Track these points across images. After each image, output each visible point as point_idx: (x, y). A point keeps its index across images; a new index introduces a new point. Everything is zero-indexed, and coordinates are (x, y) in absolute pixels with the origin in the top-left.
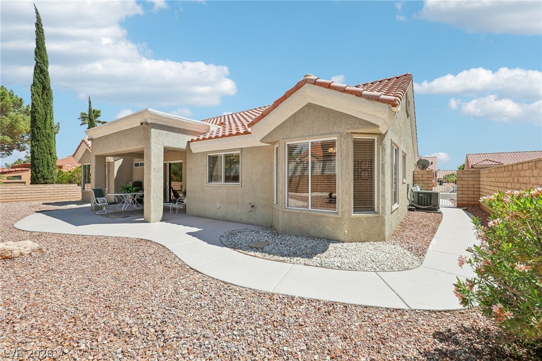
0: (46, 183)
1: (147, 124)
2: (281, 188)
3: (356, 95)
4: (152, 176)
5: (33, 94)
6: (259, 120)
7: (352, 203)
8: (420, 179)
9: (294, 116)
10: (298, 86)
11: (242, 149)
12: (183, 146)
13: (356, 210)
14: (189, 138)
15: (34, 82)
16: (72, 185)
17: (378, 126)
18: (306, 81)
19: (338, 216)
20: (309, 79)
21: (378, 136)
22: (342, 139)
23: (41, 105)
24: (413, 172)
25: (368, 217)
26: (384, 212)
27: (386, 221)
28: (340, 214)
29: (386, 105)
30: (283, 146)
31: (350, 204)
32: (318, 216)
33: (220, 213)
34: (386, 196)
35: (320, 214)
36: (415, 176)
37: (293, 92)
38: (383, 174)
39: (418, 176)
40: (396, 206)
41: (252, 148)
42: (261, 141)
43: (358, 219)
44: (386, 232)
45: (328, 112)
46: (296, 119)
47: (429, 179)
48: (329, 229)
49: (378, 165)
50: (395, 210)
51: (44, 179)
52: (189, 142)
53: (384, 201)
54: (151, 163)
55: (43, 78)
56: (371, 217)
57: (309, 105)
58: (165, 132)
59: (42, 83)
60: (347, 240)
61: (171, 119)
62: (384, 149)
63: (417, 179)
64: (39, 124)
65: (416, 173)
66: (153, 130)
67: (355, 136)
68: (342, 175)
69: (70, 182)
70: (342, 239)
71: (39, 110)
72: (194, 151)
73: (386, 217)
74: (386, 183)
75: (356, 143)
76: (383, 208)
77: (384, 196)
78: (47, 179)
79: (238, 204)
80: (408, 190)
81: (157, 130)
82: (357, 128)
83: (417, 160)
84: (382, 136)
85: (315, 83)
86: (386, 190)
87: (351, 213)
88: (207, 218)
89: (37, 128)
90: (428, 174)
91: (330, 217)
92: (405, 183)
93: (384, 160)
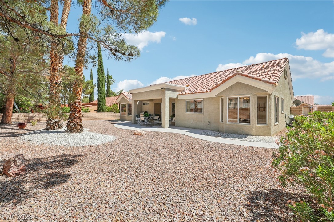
0: (103, 112)
1: (164, 89)
2: (225, 115)
3: (259, 80)
4: (166, 109)
5: (98, 73)
6: (215, 88)
7: (257, 121)
8: (294, 111)
9: (231, 87)
10: (233, 76)
11: (204, 98)
12: (175, 97)
13: (258, 123)
14: (178, 93)
15: (98, 68)
16: (112, 113)
17: (268, 92)
18: (237, 74)
19: (250, 126)
20: (238, 73)
21: (268, 95)
22: (253, 96)
23: (101, 77)
24: (290, 107)
25: (264, 127)
26: (271, 125)
27: (272, 128)
28: (252, 125)
29: (272, 85)
30: (226, 98)
31: (256, 121)
32: (242, 126)
33: (192, 125)
34: (272, 118)
35: (243, 125)
36: (291, 109)
37: (231, 78)
38: (270, 109)
39: (293, 109)
40: (276, 123)
41: (209, 98)
42: (215, 96)
43: (260, 127)
44: (271, 133)
45: (246, 86)
46: (232, 88)
47: (300, 111)
48: (246, 131)
49: (268, 106)
50: (276, 125)
51: (103, 110)
52: (177, 95)
53: (271, 120)
54: (165, 104)
55: (101, 65)
56: (265, 127)
57: (238, 83)
58: (170, 91)
59: (101, 68)
60: (254, 135)
61: (172, 86)
62: (271, 100)
63: (293, 111)
64: (101, 86)
65: (292, 108)
66: (166, 91)
67: (258, 95)
68: (252, 110)
69: (111, 112)
70: (253, 134)
71: (100, 79)
72: (179, 99)
73: (272, 127)
74: (272, 113)
75: (259, 98)
76: (270, 123)
77: (270, 118)
78: (104, 110)
79: (202, 122)
80: (285, 117)
81: (168, 91)
82: (259, 92)
83: (294, 100)
84: (270, 95)
85: (241, 74)
86: (272, 116)
87: (256, 125)
88: (186, 127)
89: (100, 88)
90: (299, 108)
91: (247, 126)
92: (283, 113)
93: (271, 105)
